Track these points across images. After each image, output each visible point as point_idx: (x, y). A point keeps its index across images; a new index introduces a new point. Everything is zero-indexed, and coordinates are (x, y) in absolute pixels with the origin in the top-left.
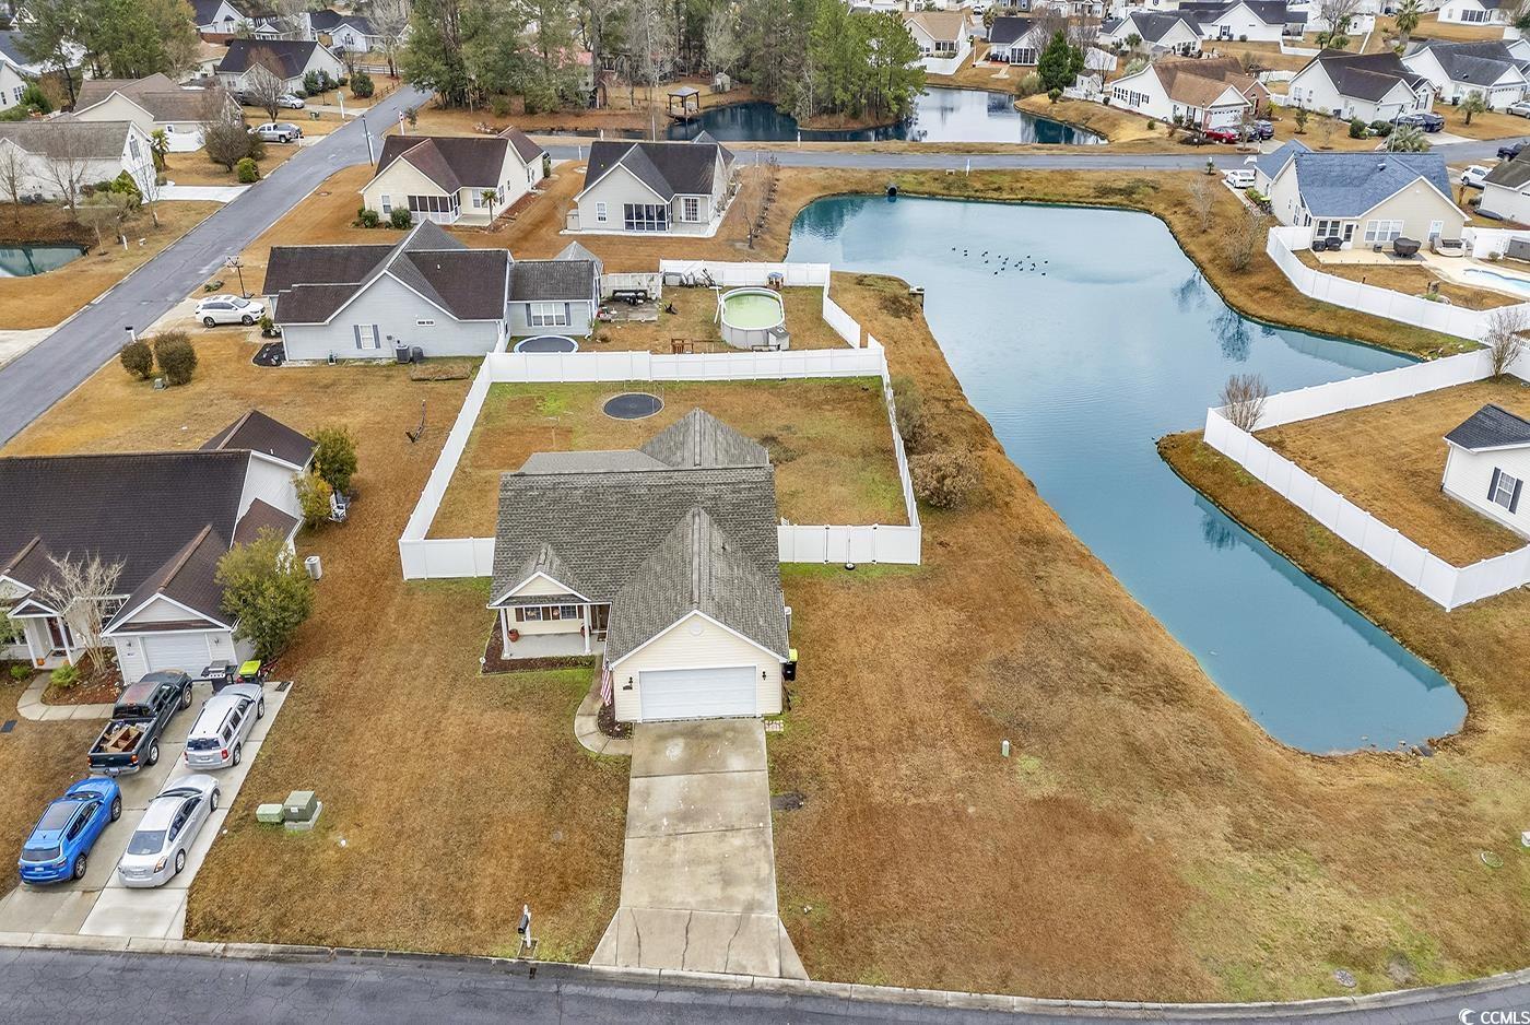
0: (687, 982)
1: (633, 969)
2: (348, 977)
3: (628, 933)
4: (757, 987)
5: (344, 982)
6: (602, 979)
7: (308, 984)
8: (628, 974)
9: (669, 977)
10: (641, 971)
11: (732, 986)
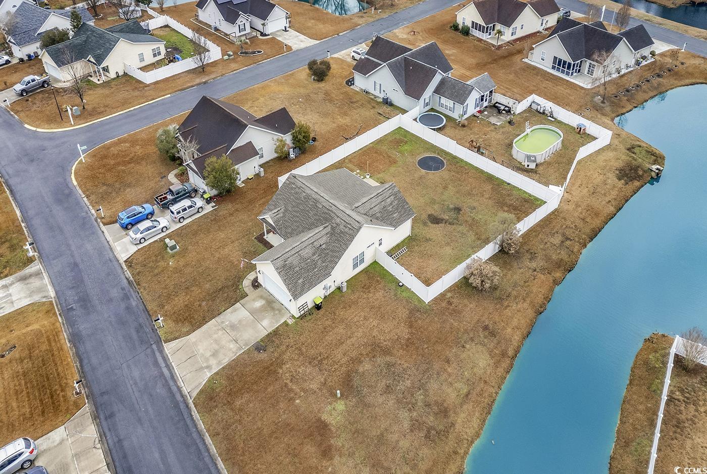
0: (173, 371)
1: (169, 355)
2: (132, 299)
3: (180, 345)
4: (182, 389)
5: (129, 299)
6: (161, 351)
7: (125, 294)
8: (167, 355)
9: (172, 366)
10: (170, 357)
11: (178, 383)
